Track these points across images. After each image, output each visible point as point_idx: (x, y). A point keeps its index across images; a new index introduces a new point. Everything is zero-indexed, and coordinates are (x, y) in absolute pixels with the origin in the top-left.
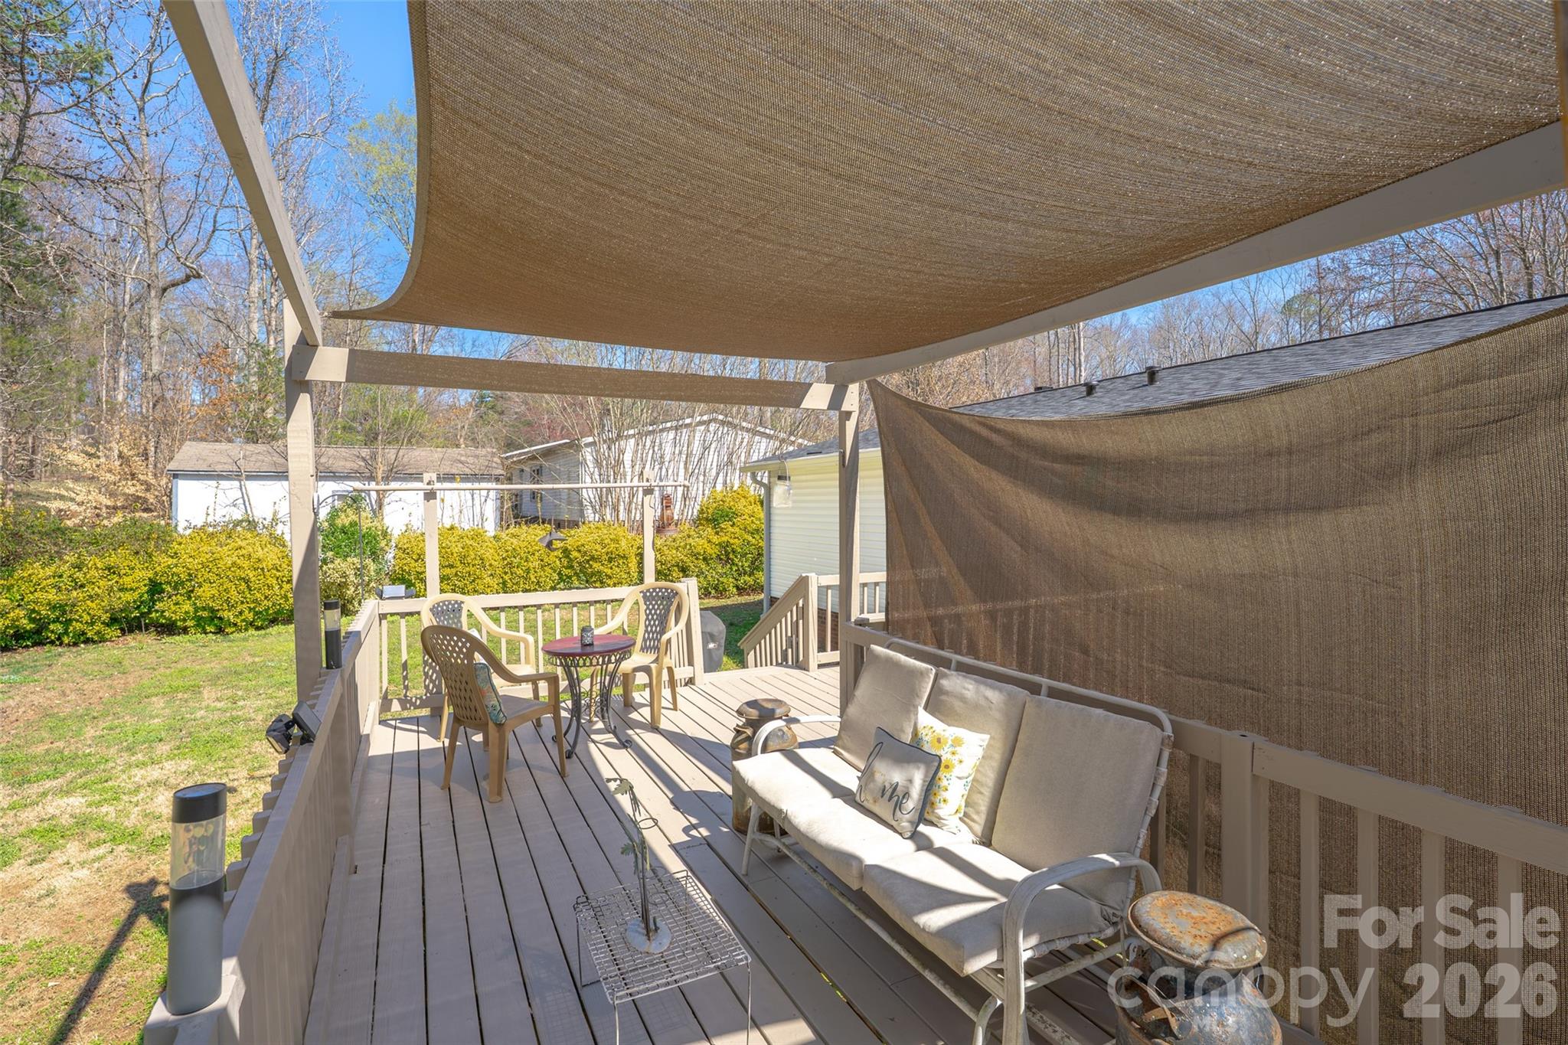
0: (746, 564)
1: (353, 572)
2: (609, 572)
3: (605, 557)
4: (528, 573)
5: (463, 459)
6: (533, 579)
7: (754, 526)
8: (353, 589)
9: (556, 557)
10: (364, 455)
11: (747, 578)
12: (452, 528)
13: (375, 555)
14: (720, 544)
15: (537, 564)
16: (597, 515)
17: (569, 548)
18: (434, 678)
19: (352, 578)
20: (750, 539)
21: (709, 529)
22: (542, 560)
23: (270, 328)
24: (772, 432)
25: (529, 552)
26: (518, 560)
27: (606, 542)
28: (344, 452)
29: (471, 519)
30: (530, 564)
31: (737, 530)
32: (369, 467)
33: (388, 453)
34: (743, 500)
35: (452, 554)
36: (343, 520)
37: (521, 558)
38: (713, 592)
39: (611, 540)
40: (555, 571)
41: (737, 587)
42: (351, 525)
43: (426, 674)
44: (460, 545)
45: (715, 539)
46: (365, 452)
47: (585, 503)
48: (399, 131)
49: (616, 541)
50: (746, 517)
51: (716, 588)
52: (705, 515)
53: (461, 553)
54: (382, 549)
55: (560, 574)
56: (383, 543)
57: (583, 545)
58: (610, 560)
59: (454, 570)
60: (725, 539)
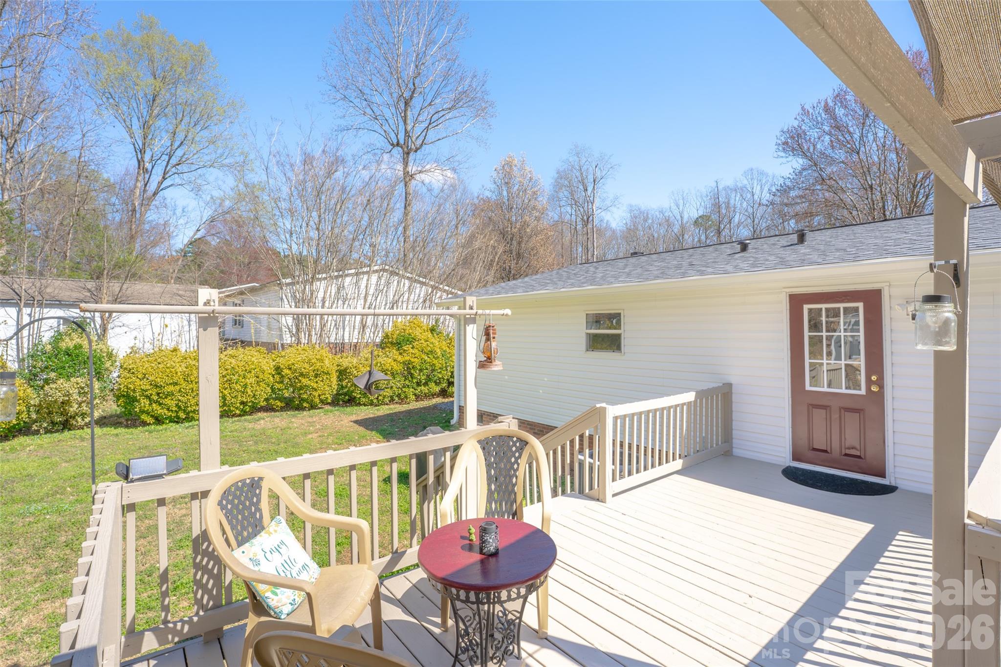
0: (423, 378)
1: (77, 391)
2: (315, 386)
3: (312, 373)
4: (246, 388)
5: (181, 292)
6: (250, 393)
7: (429, 349)
8: (76, 406)
9: (270, 374)
10: (89, 287)
11: (423, 388)
12: (175, 350)
13: (99, 376)
14: (404, 363)
15: (253, 380)
16: (293, 339)
17: (282, 366)
18: (210, 586)
19: (75, 396)
20: (426, 358)
21: (394, 351)
22: (258, 377)
23: (4, 186)
24: (424, 280)
25: (246, 370)
26: (236, 377)
27: (313, 361)
28: (71, 284)
29: (188, 342)
30: (248, 380)
31: (416, 351)
32: (93, 297)
33: (113, 286)
34: (418, 328)
35: (176, 373)
36: (67, 343)
37: (239, 376)
38: (397, 399)
39: (317, 360)
40: (268, 385)
41: (415, 395)
42: (75, 347)
43: (198, 583)
44: (183, 365)
45: (400, 358)
46: (91, 285)
47: (284, 329)
48: (125, 45)
49: (321, 360)
50: (423, 341)
51: (399, 396)
52: (390, 340)
53: (185, 372)
54: (107, 369)
55: (272, 388)
56: (108, 364)
57: (293, 364)
58: (316, 376)
59: (178, 388)
60: (407, 358)
